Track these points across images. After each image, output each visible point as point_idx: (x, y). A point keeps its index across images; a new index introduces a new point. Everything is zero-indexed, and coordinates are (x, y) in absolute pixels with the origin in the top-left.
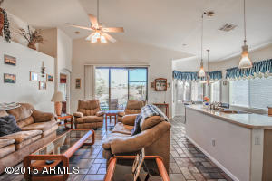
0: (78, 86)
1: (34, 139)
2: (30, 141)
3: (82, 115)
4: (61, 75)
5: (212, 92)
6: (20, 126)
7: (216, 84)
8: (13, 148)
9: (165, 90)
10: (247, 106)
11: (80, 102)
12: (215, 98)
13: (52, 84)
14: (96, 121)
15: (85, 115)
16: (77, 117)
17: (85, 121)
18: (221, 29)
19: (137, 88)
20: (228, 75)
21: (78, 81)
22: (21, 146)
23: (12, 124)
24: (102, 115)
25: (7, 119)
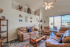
0: (45, 23)
1: (33, 34)
2: (32, 35)
3: (45, 30)
4: (41, 20)
6: (32, 31)
8: (29, 35)
11: (45, 27)
13: (39, 22)
14: (48, 33)
15: (46, 30)
16: (43, 31)
17: (45, 32)
19: (67, 23)
21: (45, 21)
22: (31, 35)
23: (30, 30)
24: (50, 31)
25: (30, 29)
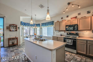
5: (37, 31)
7: (38, 28)
9: (16, 31)
10: (47, 36)
12: (38, 33)
18: (40, 6)
20: (42, 25)
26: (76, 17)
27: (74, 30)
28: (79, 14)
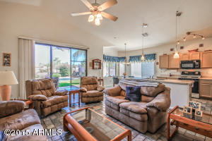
0: (7, 63)
9: (100, 68)
26: (197, 50)
27: (194, 68)
28: (201, 45)
